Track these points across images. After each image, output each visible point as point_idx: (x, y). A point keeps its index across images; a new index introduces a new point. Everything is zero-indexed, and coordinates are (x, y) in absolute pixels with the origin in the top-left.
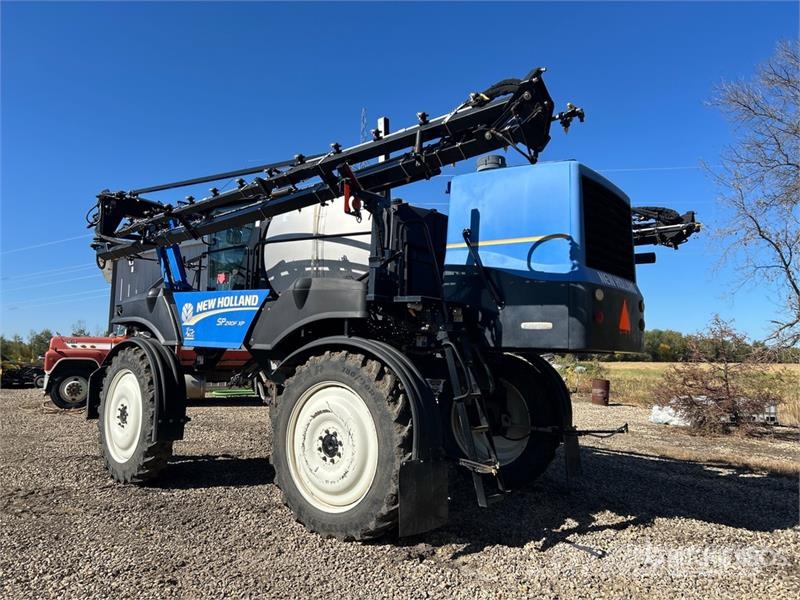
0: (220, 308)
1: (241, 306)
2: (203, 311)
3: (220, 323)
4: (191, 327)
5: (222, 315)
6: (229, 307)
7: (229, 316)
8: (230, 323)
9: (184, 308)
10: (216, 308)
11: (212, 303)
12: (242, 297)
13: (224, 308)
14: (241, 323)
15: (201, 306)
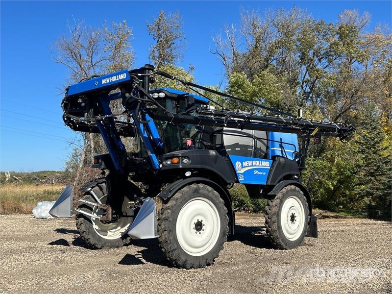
0: (254, 166)
1: (263, 166)
2: (246, 167)
3: (256, 173)
4: (242, 174)
5: (256, 169)
6: (258, 166)
7: (259, 170)
8: (260, 173)
9: (236, 164)
10: (252, 166)
11: (250, 163)
12: (263, 162)
13: (256, 166)
14: (264, 174)
15: (245, 164)
